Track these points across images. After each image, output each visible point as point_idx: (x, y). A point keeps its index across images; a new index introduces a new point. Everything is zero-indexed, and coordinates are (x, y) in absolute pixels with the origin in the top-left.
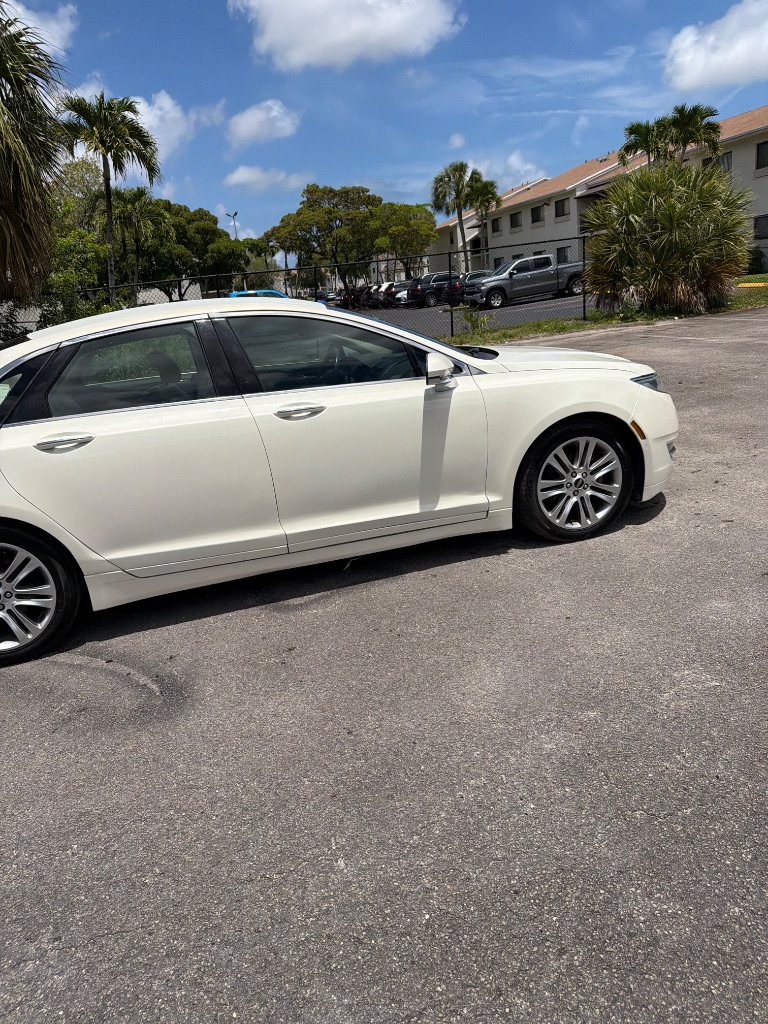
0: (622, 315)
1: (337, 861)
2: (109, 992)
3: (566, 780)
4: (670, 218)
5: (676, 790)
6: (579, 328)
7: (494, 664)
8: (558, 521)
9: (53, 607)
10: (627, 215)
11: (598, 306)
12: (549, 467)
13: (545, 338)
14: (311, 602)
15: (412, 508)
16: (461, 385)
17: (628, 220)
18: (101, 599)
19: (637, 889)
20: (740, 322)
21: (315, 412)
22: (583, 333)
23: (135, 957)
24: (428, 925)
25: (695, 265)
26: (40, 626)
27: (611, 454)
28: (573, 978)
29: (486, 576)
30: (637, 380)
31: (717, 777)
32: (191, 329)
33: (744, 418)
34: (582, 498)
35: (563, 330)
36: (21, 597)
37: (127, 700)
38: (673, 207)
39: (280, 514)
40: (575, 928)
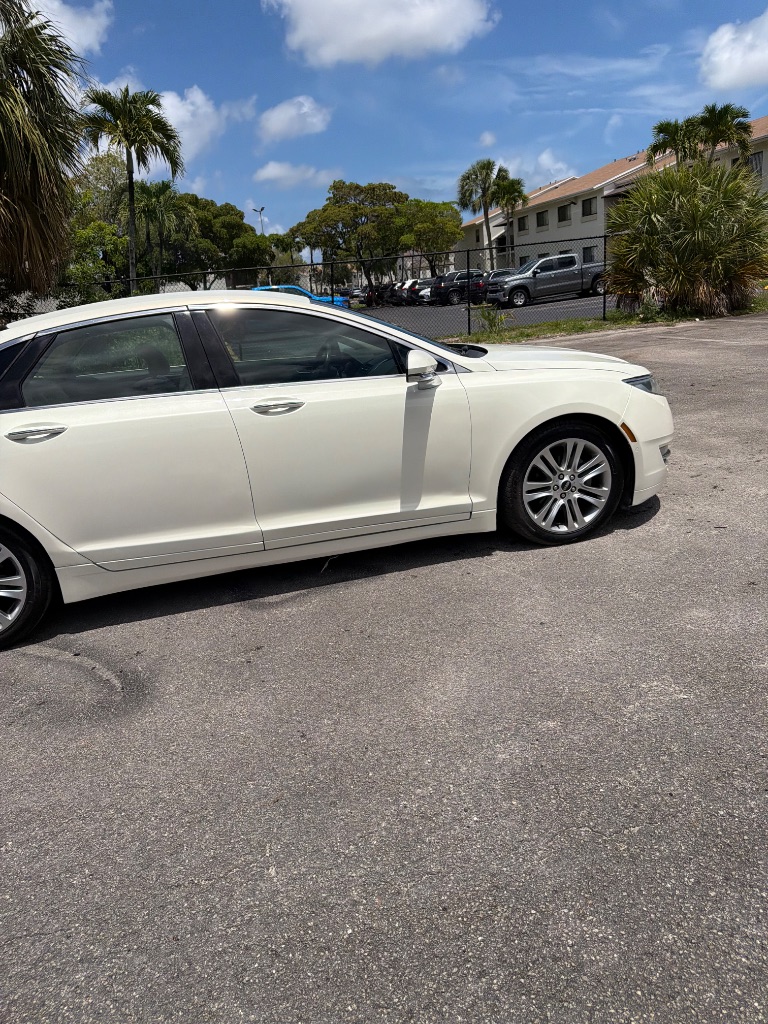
0: (641, 316)
1: (268, 869)
2: (16, 997)
3: (514, 791)
4: (694, 218)
5: (626, 807)
6: (598, 327)
7: (460, 669)
8: (544, 524)
9: (23, 599)
10: (650, 215)
11: (618, 306)
12: (536, 469)
13: (562, 338)
14: (287, 601)
15: (393, 507)
16: (445, 383)
17: (650, 219)
18: (73, 591)
19: (570, 911)
20: (762, 324)
21: (293, 407)
22: (601, 333)
23: (49, 961)
24: (349, 940)
25: (717, 266)
26: (11, 617)
27: (600, 456)
28: (489, 1002)
29: (468, 579)
30: (631, 381)
31: (671, 795)
32: (169, 320)
33: (753, 422)
34: (569, 501)
35: (581, 330)
37: (89, 695)
38: (696, 206)
39: (256, 511)
40: (499, 949)
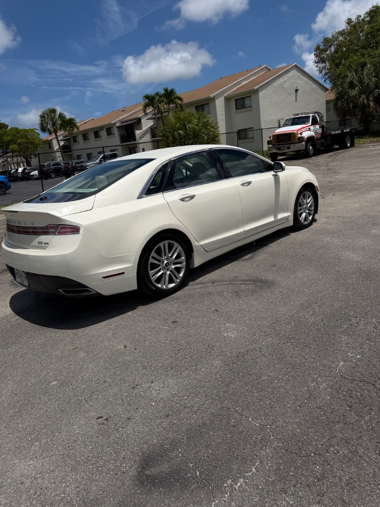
8: (302, 221)
9: (185, 267)
10: (177, 131)
12: (300, 202)
14: (252, 257)
15: (271, 219)
18: (198, 261)
21: (250, 183)
26: (181, 275)
27: (311, 197)
32: (205, 154)
34: (306, 213)
36: (174, 264)
38: (195, 128)
39: (243, 223)
